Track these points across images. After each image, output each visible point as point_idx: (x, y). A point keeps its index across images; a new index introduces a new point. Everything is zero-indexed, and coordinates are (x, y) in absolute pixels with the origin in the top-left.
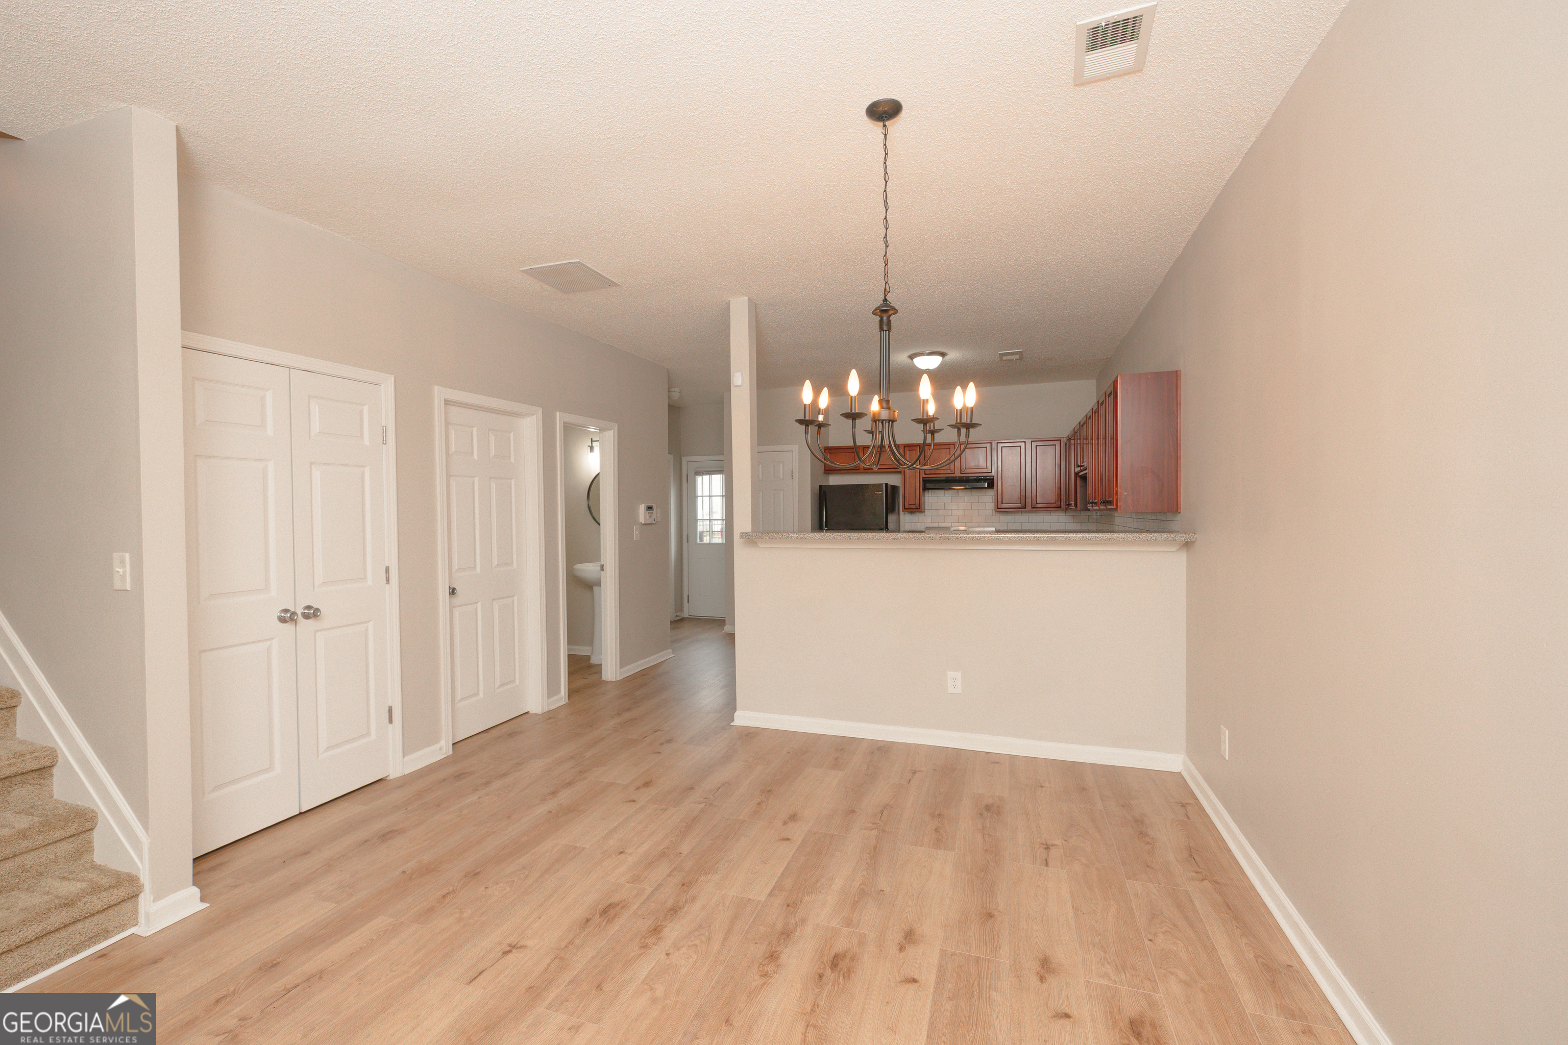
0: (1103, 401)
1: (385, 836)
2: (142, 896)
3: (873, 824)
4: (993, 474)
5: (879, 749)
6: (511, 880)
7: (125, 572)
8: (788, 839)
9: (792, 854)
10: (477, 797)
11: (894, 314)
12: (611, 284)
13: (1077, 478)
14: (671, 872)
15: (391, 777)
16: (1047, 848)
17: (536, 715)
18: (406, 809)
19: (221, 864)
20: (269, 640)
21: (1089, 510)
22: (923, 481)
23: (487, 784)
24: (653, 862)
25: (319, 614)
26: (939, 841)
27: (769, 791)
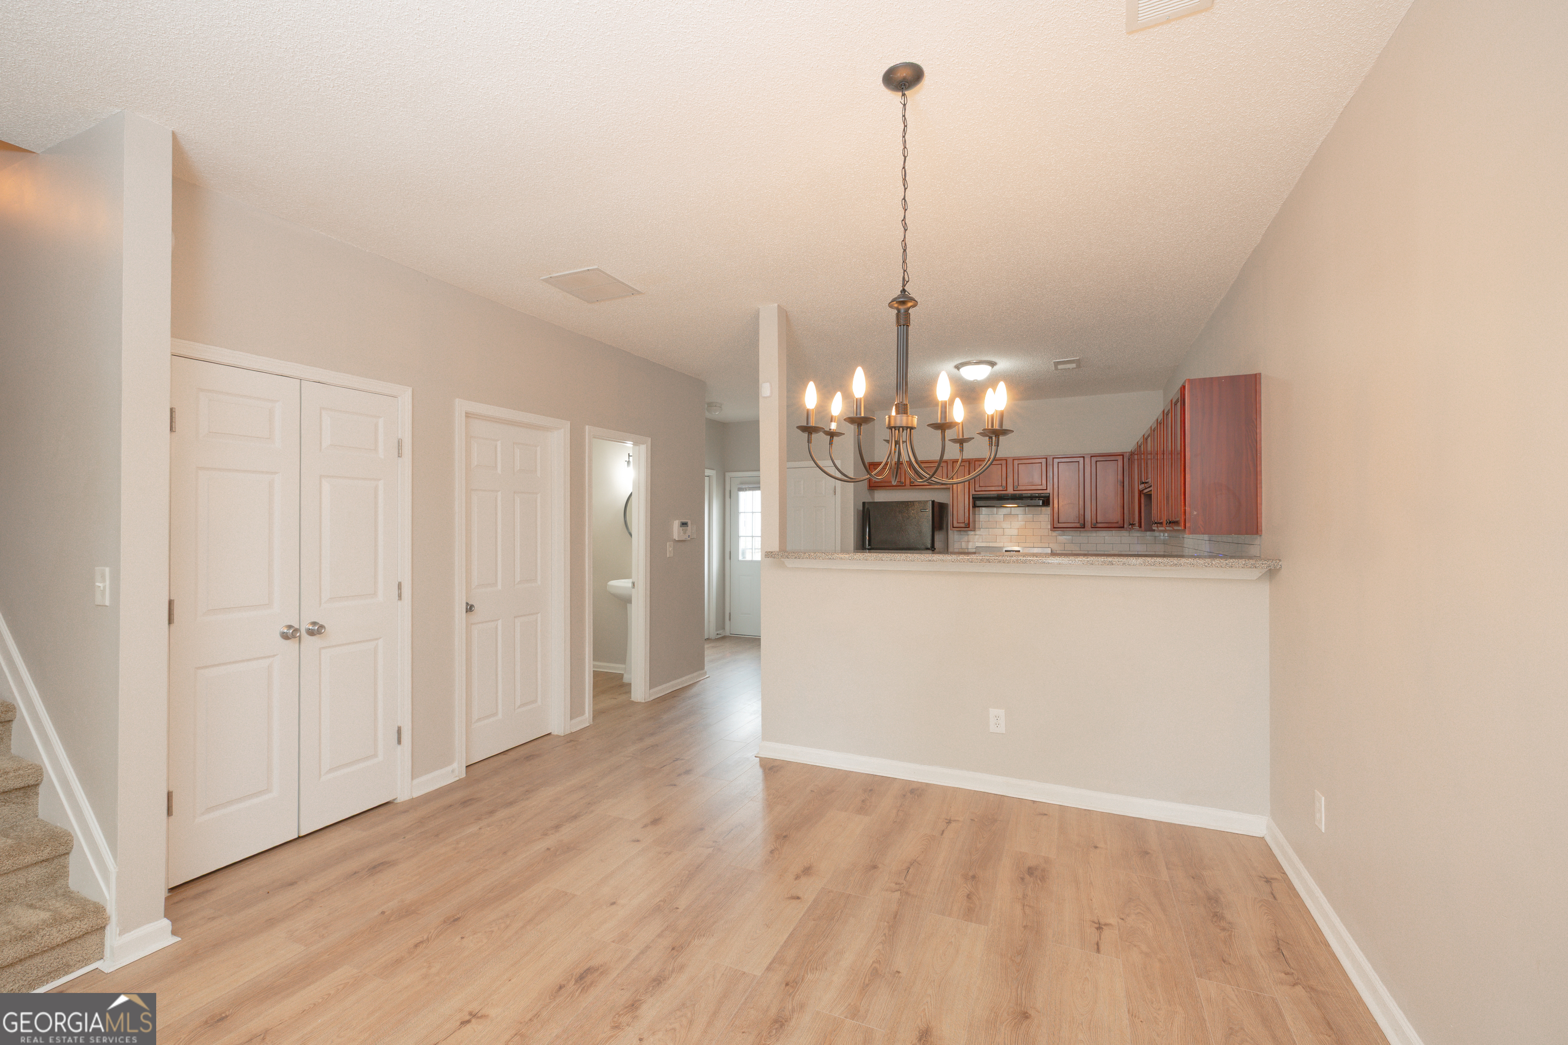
0: (1169, 410)
1: (375, 869)
2: (108, 928)
3: (896, 884)
4: (1048, 491)
5: (912, 791)
6: (490, 930)
7: (104, 587)
8: (798, 898)
9: (800, 917)
10: (478, 827)
11: (913, 306)
12: (635, 292)
13: (1141, 496)
14: (662, 932)
15: (398, 801)
16: (1100, 928)
17: (558, 736)
18: (404, 838)
19: (208, 891)
20: (269, 657)
21: (1154, 530)
22: (973, 498)
23: (491, 813)
24: (645, 918)
25: (323, 631)
26: (970, 912)
27: (785, 837)
